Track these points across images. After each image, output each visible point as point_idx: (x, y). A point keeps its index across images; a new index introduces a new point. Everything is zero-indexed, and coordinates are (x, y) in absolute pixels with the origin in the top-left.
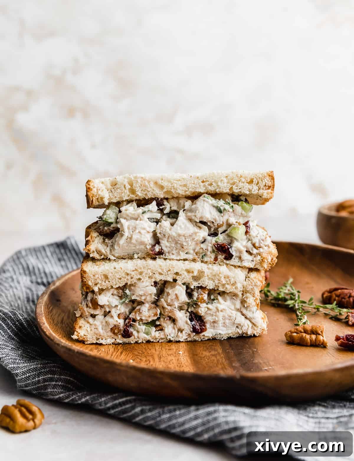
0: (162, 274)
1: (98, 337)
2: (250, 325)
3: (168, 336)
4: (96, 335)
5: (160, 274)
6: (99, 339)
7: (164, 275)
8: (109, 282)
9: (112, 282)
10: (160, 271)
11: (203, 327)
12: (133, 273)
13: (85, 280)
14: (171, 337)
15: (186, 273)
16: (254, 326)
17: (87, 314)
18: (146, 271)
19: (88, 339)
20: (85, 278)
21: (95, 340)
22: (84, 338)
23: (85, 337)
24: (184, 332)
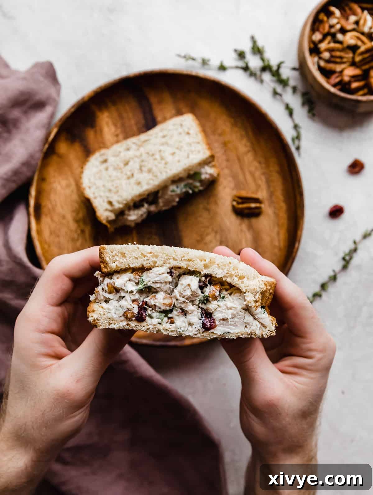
0: (176, 260)
1: (111, 322)
2: (259, 325)
3: (178, 329)
4: (108, 320)
5: (174, 259)
6: (111, 324)
7: (178, 261)
8: (127, 260)
9: (130, 261)
10: (174, 256)
11: (213, 324)
12: (149, 255)
13: (103, 256)
14: (181, 331)
15: (198, 260)
16: (262, 327)
17: (102, 298)
18: (161, 254)
19: (101, 324)
20: (103, 254)
21: (108, 326)
22: (97, 323)
23: (97, 321)
24: (194, 327)
